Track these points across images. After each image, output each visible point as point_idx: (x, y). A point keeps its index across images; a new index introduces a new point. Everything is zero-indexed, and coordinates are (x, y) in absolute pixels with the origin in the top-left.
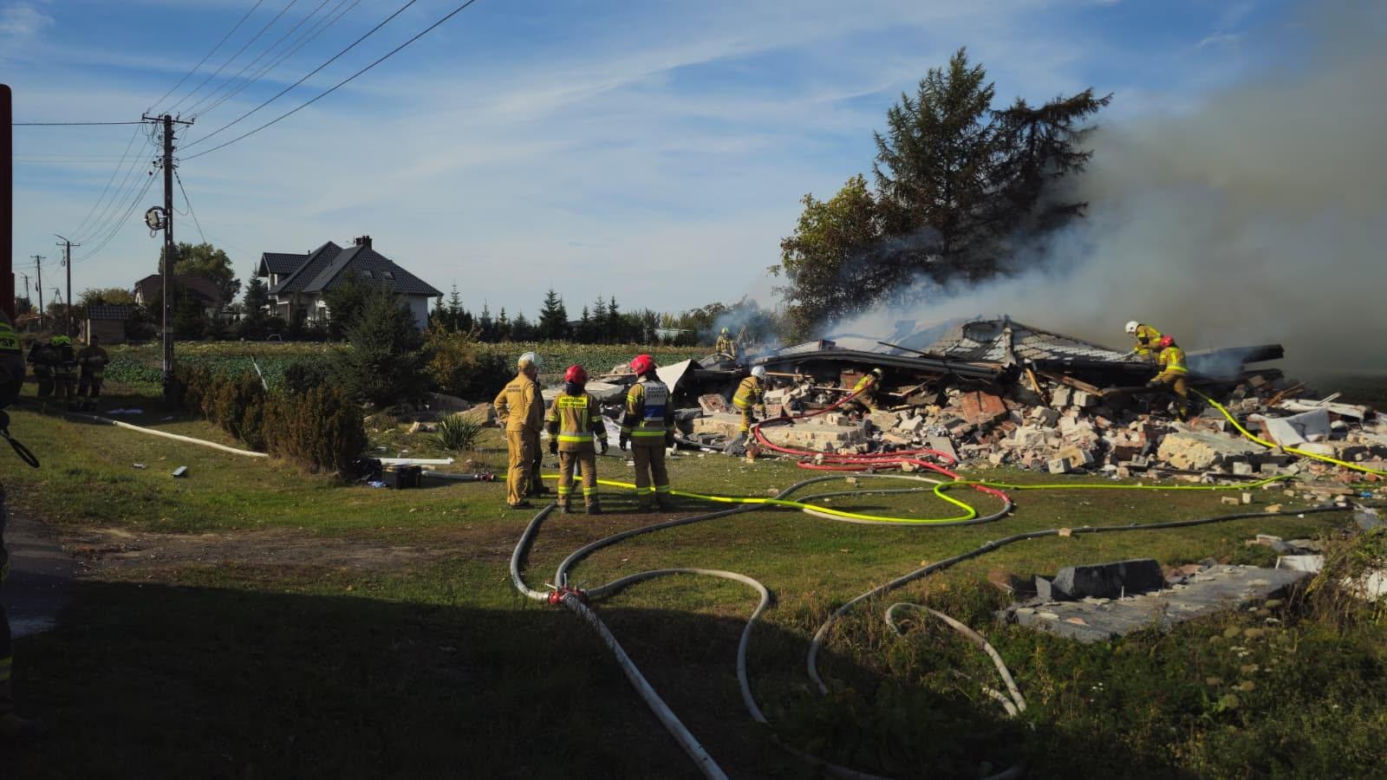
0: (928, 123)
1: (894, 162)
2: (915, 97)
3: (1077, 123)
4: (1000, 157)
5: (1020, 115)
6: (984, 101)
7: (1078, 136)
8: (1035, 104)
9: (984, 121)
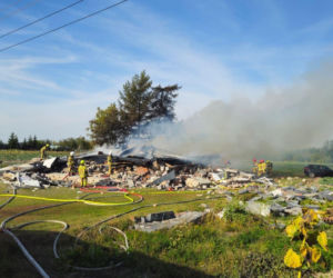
0: (134, 89)
1: (125, 99)
2: (131, 82)
3: (174, 93)
4: (154, 100)
5: (159, 89)
6: (149, 85)
7: (175, 96)
8: (163, 87)
9: (149, 90)
